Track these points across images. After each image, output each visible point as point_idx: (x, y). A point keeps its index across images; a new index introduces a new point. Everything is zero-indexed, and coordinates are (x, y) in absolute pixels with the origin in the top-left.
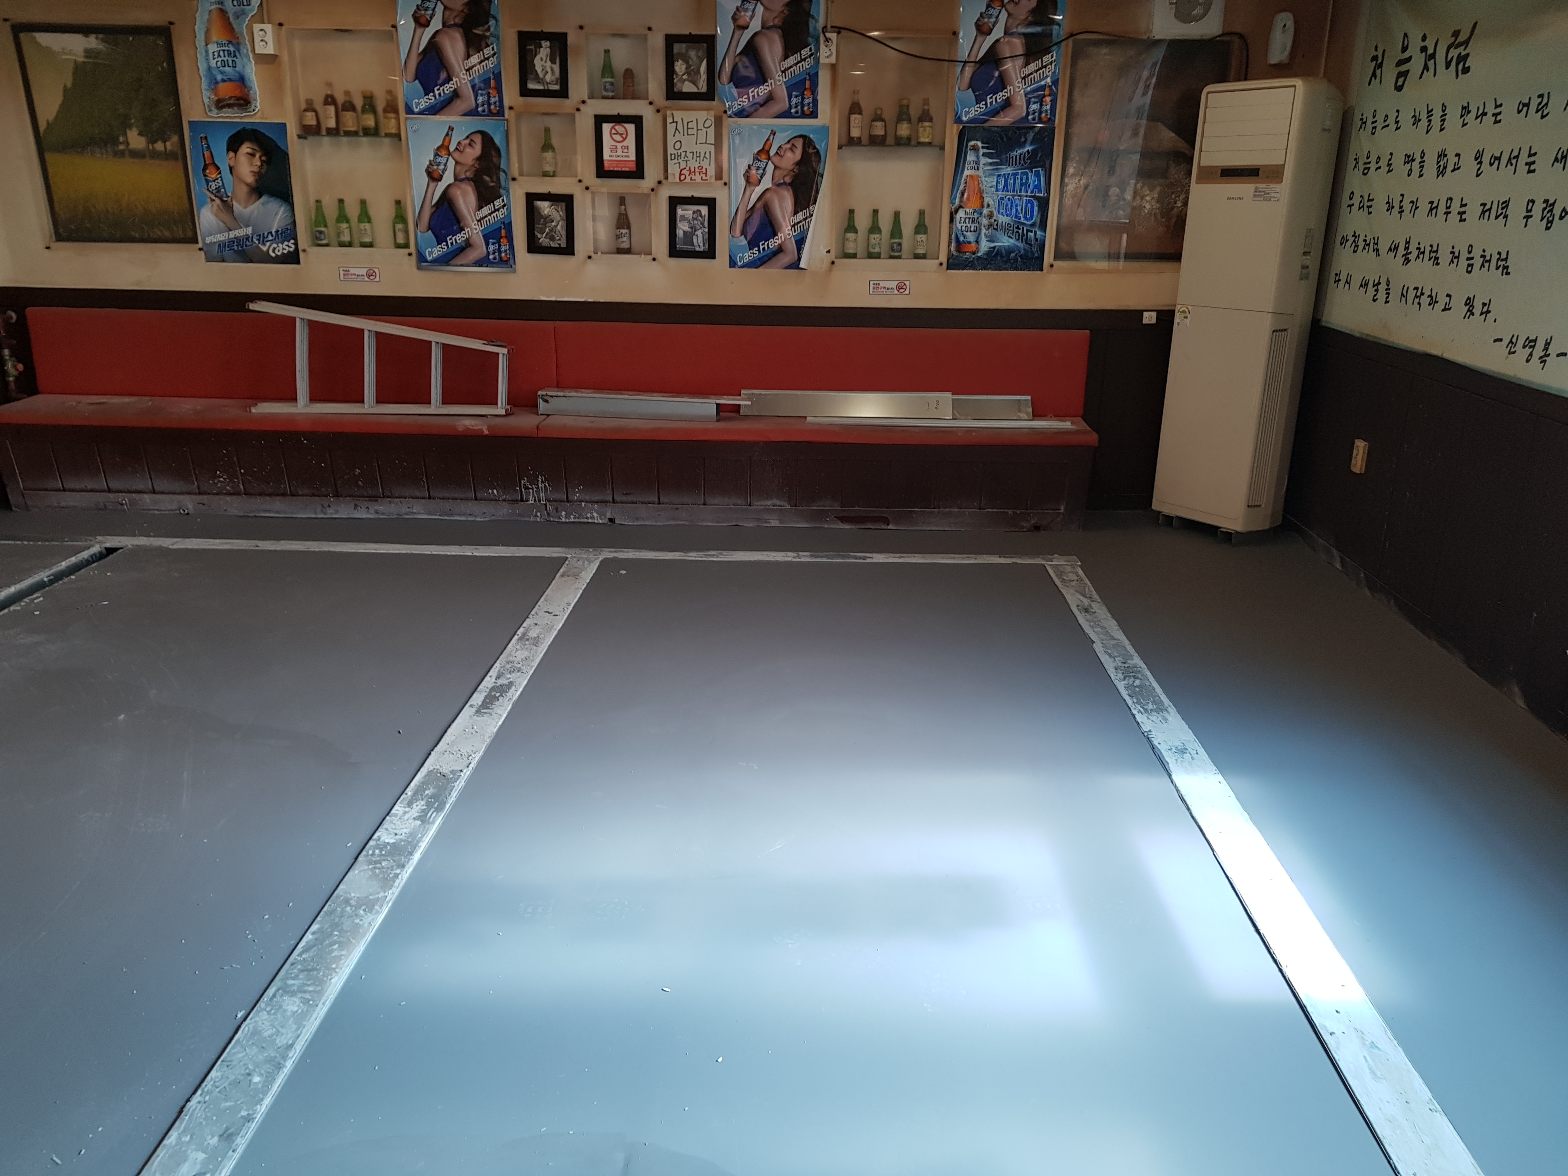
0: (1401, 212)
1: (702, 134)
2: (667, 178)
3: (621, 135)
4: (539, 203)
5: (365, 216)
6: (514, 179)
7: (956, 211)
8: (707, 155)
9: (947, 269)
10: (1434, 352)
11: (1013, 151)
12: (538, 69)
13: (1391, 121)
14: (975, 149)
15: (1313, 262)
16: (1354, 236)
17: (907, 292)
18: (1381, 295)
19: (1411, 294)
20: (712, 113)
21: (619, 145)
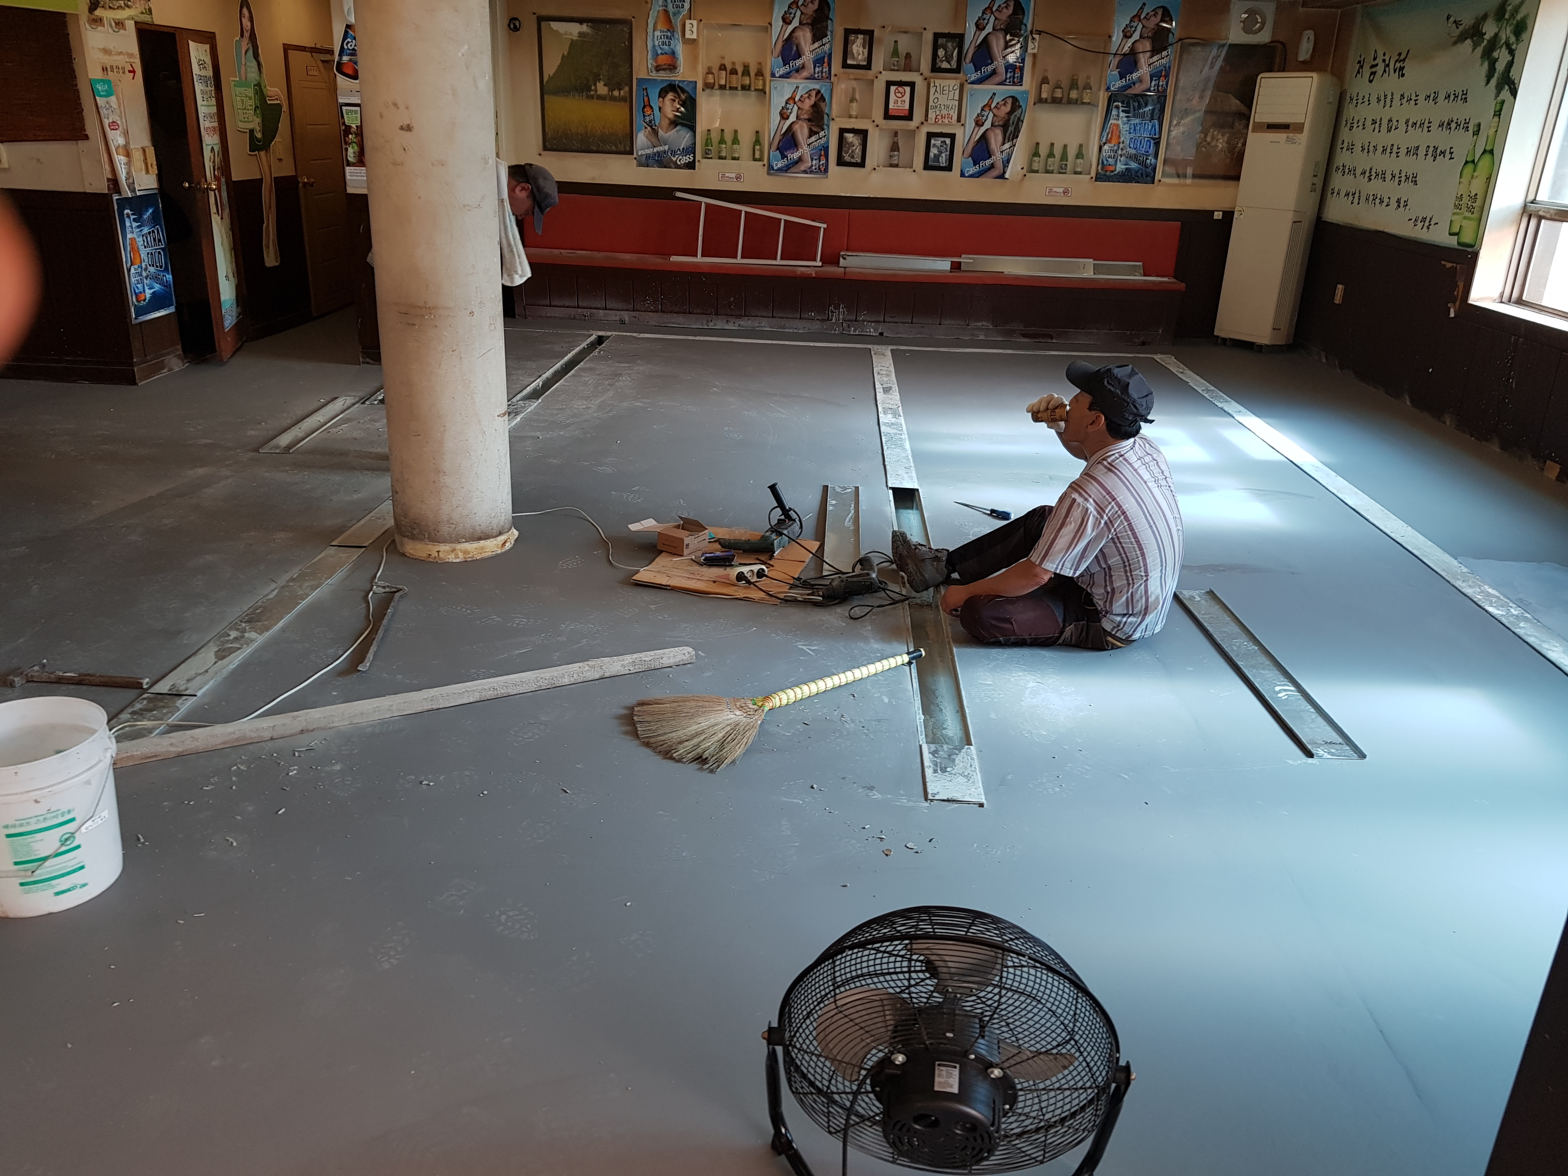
0: (1368, 152)
1: (951, 94)
2: (927, 121)
3: (901, 93)
4: (847, 135)
5: (736, 141)
6: (833, 119)
7: (1103, 146)
8: (954, 107)
9: (1095, 182)
10: (1381, 229)
11: (1140, 110)
12: (855, 52)
13: (1366, 99)
14: (1117, 107)
15: (1319, 181)
16: (1343, 166)
17: (1069, 195)
18: (1356, 200)
19: (1371, 198)
20: (959, 81)
21: (899, 100)
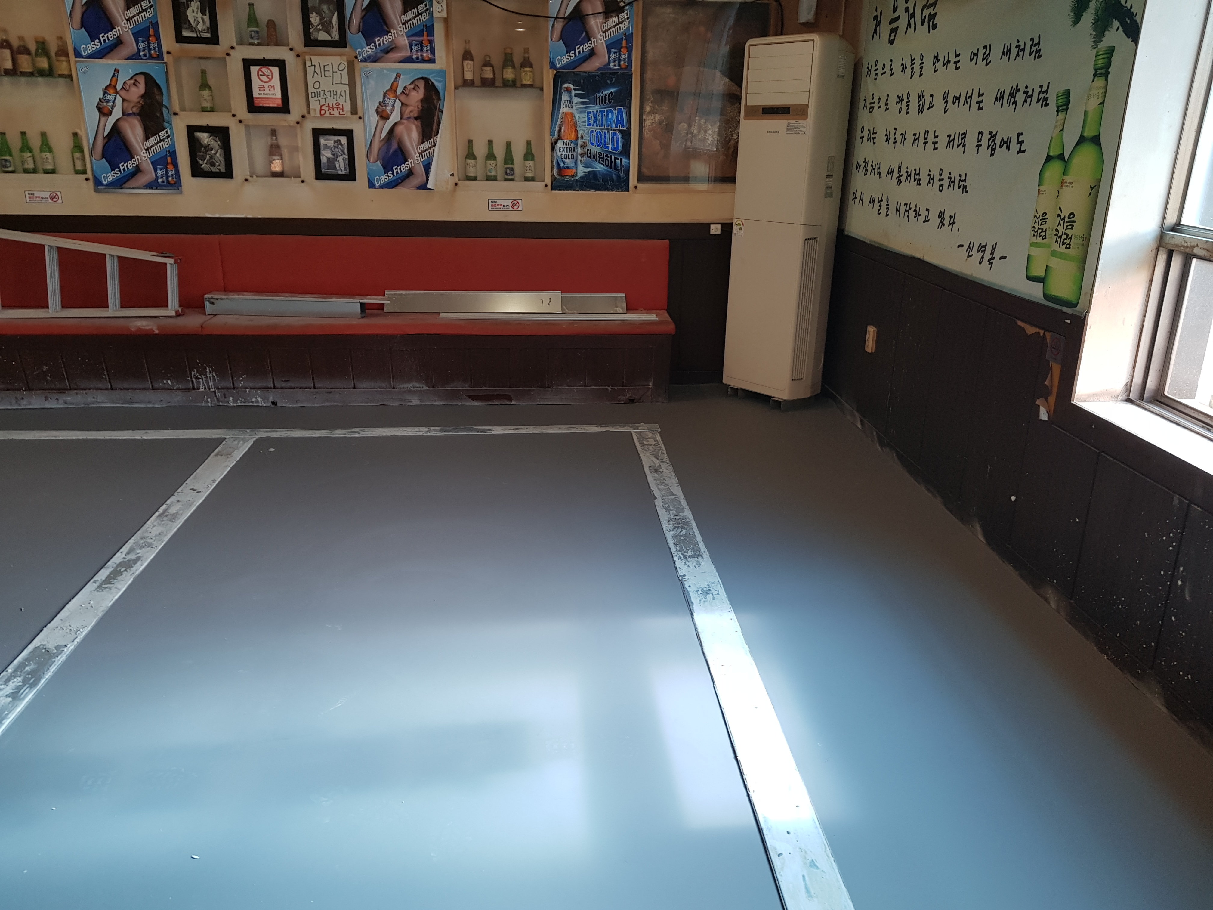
0: (895, 143)
1: (337, 76)
2: (309, 113)
3: (267, 76)
4: (199, 135)
5: (46, 146)
6: (175, 114)
7: (556, 142)
8: (343, 94)
9: (552, 190)
10: (918, 255)
11: (599, 93)
12: (191, 19)
13: (887, 69)
14: (568, 90)
15: (836, 183)
16: (864, 162)
17: (520, 209)
18: (883, 210)
19: (903, 208)
20: (345, 58)
21: (266, 85)
